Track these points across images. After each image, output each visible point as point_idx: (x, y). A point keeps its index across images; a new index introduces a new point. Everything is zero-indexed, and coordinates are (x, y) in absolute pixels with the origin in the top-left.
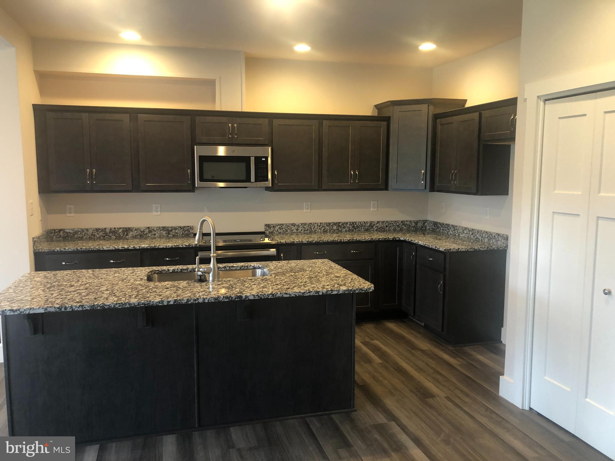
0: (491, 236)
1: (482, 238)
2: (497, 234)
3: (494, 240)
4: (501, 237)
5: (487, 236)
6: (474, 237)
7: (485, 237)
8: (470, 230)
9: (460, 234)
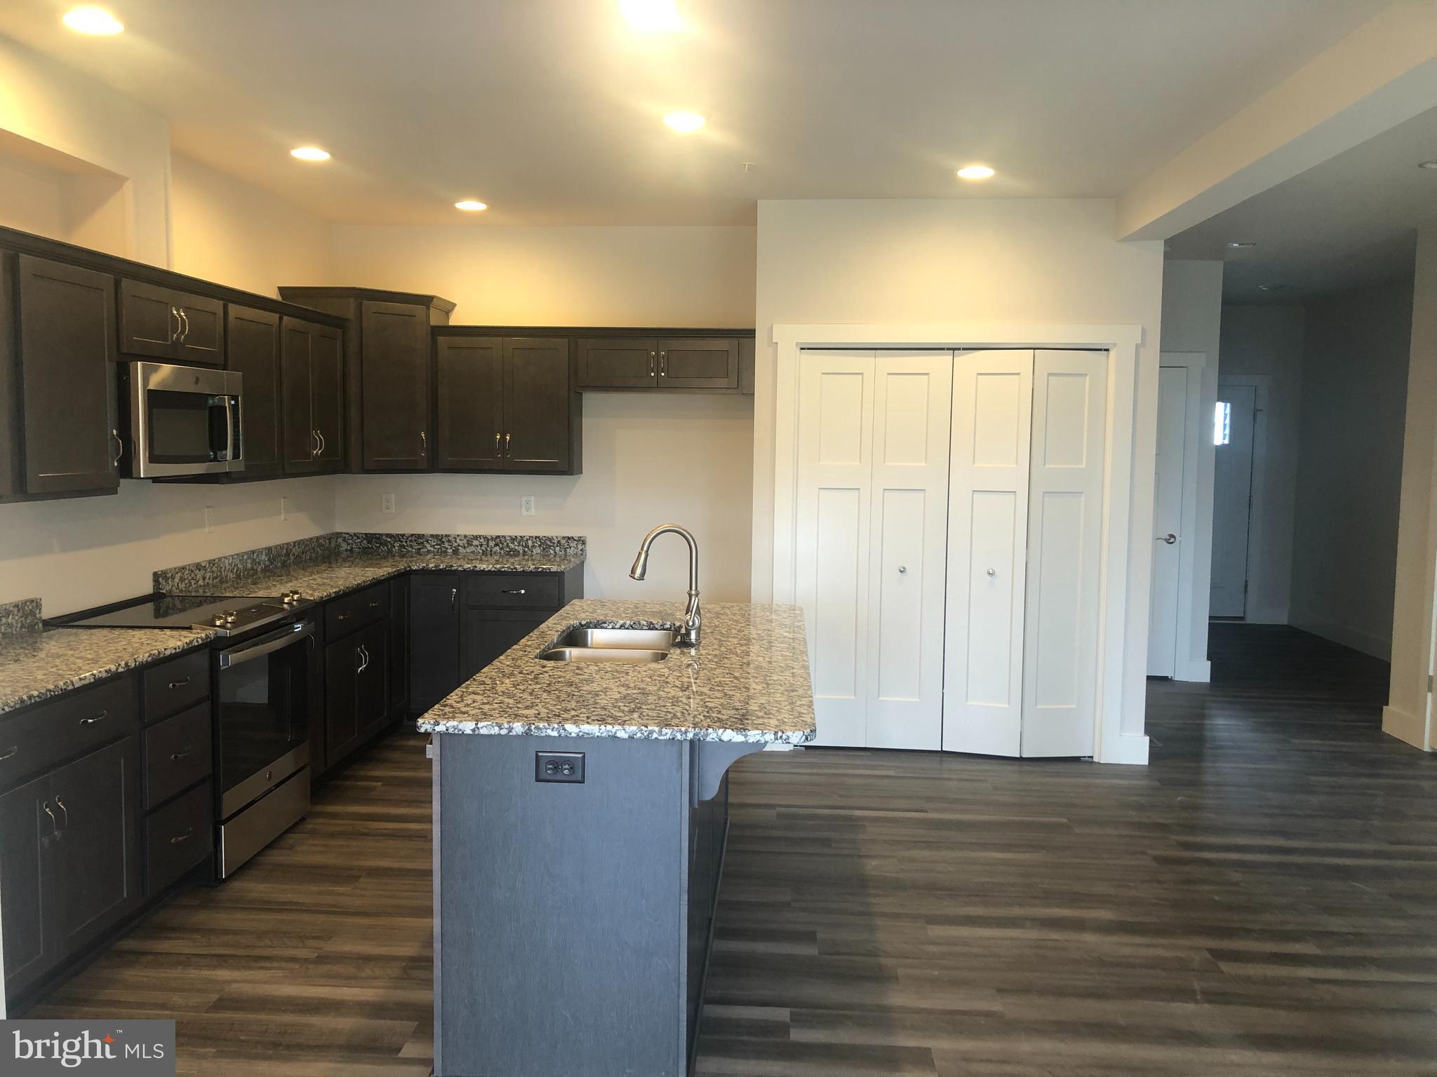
0: (548, 543)
1: (526, 549)
2: (564, 538)
3: (558, 549)
4: (576, 540)
5: (539, 543)
6: (501, 549)
7: (533, 546)
8: (490, 538)
9: (460, 548)
